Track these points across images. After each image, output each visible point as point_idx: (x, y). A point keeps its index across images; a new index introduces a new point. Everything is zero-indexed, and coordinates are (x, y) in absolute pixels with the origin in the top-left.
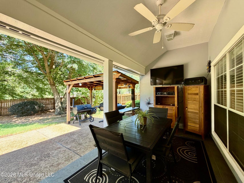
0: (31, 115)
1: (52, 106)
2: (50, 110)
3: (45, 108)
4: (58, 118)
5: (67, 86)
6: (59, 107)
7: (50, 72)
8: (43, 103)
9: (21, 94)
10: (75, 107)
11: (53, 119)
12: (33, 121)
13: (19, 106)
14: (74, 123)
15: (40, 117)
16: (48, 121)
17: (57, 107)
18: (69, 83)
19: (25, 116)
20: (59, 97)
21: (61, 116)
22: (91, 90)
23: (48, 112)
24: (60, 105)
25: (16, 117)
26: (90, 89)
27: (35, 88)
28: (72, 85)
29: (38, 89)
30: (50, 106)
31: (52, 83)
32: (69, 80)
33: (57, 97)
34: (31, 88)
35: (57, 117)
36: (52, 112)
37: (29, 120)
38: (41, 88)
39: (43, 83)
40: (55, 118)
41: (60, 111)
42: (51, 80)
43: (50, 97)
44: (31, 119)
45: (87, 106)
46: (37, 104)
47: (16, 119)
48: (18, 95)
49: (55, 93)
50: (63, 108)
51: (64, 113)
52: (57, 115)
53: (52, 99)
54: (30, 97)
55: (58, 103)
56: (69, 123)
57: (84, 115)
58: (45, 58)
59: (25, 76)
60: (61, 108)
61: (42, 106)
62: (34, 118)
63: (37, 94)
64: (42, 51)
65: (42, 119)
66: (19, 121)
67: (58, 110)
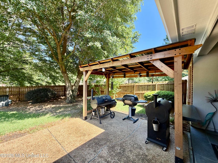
0: (44, 102)
1: (63, 93)
2: (61, 97)
3: (57, 95)
4: (69, 107)
5: (84, 73)
6: (70, 95)
7: (63, 59)
8: (55, 90)
9: (37, 81)
10: (94, 99)
11: (65, 108)
12: (46, 109)
13: (34, 93)
14: (91, 119)
15: (53, 105)
16: (60, 110)
17: (68, 95)
18: (86, 69)
19: (39, 102)
20: (71, 85)
21: (72, 105)
22: (108, 78)
23: (59, 99)
24: (71, 93)
25: (31, 103)
26: (106, 77)
27: (48, 76)
28: (90, 71)
29: (51, 76)
30: (61, 93)
31: (64, 71)
32: (87, 65)
33: (69, 85)
34: (45, 75)
35: (68, 105)
36: (63, 99)
37: (42, 107)
38: (54, 76)
39: (55, 71)
40: (66, 107)
41: (71, 99)
42: (63, 67)
43: (61, 84)
44: (44, 106)
45: (107, 98)
46: (50, 91)
47: (31, 106)
48: (35, 82)
49: (67, 81)
50: (73, 96)
51: (75, 101)
52: (68, 103)
53: (63, 87)
54: (44, 84)
55: (69, 91)
56: (86, 118)
57: (103, 109)
58: (58, 43)
59: (40, 65)
60: (72, 97)
61: (55, 93)
62: (47, 105)
63: (50, 81)
64: (55, 36)
65: (54, 107)
66: (33, 108)
67: (69, 99)
